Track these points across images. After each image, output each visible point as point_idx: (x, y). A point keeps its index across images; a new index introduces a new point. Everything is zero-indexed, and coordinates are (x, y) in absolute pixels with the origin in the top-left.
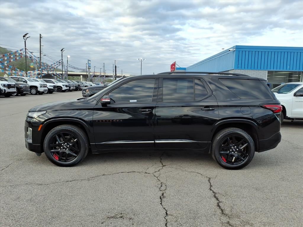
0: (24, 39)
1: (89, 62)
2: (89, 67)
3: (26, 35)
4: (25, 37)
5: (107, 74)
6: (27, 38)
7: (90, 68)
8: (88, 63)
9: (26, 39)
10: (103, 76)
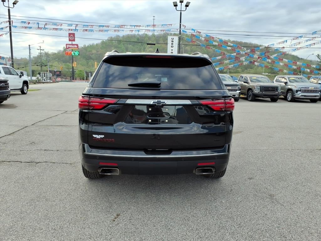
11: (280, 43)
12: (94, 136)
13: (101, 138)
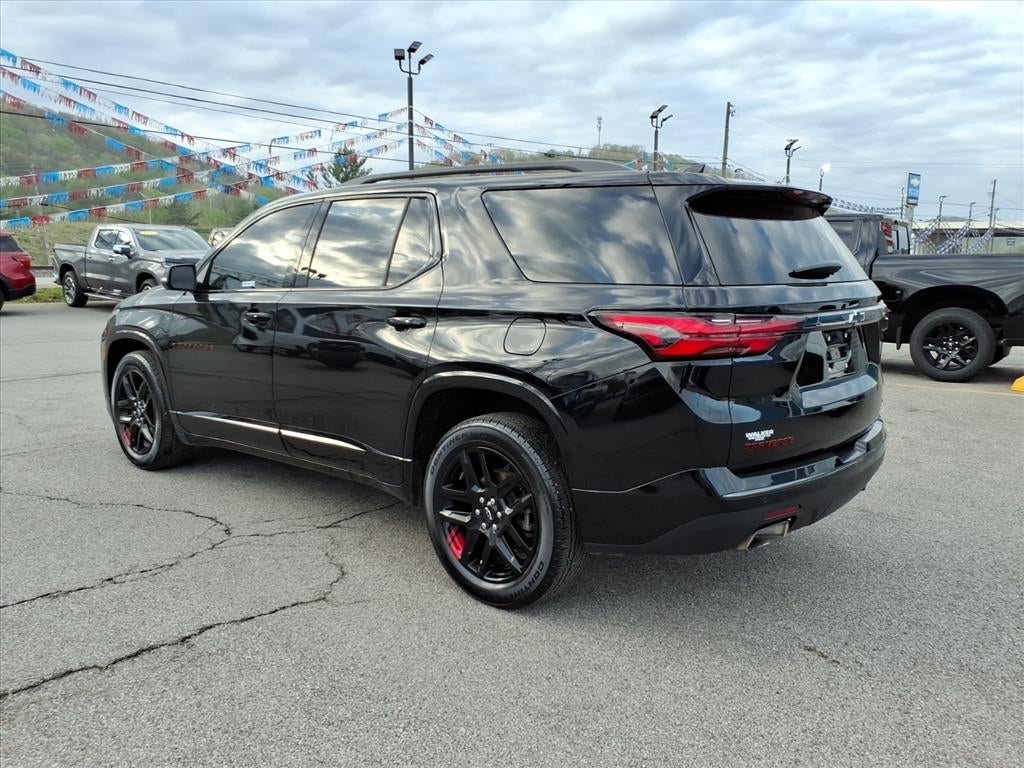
0: (655, 124)
1: (915, 181)
2: (911, 201)
3: (660, 111)
4: (656, 117)
5: (1001, 225)
6: (664, 120)
7: (916, 205)
8: (910, 185)
9: (659, 125)
10: (982, 232)
11: (303, 137)
12: (750, 436)
13: (766, 438)
